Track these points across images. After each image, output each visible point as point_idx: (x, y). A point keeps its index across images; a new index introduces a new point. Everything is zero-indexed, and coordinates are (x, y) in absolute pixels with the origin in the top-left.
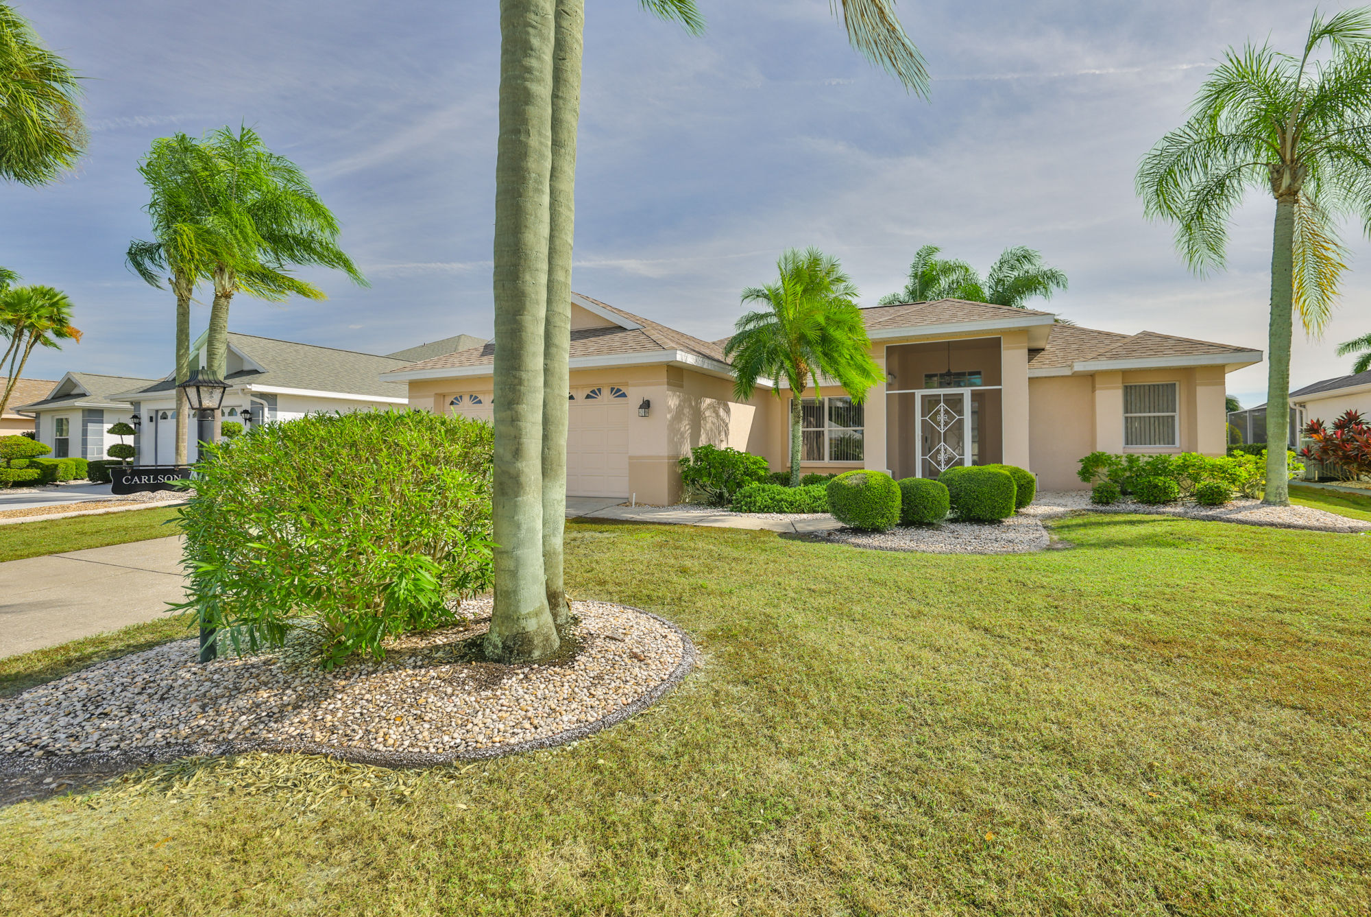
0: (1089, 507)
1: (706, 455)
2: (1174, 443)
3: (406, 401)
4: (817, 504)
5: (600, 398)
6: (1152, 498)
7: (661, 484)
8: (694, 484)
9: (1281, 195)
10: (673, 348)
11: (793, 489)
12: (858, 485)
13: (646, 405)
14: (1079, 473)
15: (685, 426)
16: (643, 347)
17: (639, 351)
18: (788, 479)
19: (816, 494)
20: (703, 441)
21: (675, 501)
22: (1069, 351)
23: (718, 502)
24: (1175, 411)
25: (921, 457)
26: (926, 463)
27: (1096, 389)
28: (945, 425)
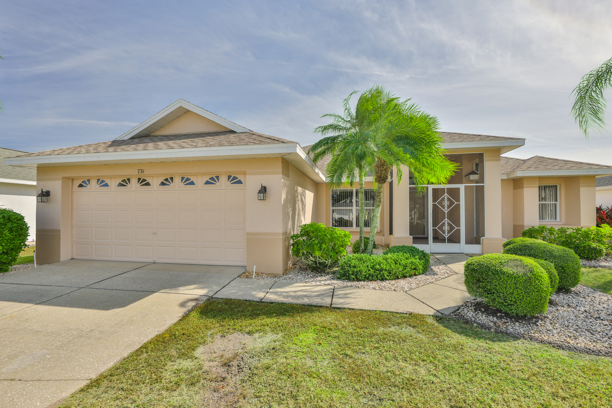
2: (556, 219)
5: (218, 184)
6: (590, 256)
13: (263, 190)
15: (289, 208)
23: (317, 267)
24: (556, 201)
25: (432, 228)
26: (435, 231)
27: (523, 187)
28: (449, 207)
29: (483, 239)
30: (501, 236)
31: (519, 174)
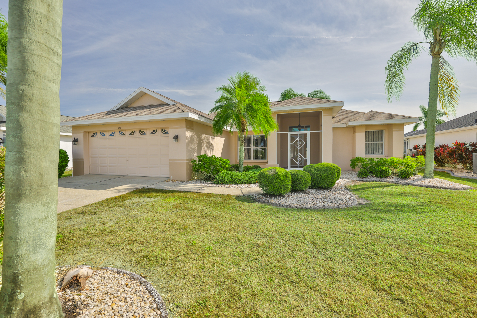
0: (357, 179)
1: (203, 159)
2: (382, 153)
3: (71, 134)
4: (251, 180)
5: (157, 134)
6: (381, 175)
7: (184, 171)
8: (198, 171)
9: (434, 55)
10: (188, 112)
11: (241, 173)
12: (273, 175)
13: (176, 137)
14: (350, 165)
15: (194, 146)
16: (175, 111)
17: (173, 113)
18: (238, 167)
19: (250, 175)
20: (202, 153)
21: (190, 179)
22: (343, 118)
23: (208, 179)
24: (383, 141)
25: (290, 159)
26: (292, 161)
27: (355, 132)
28: (300, 145)
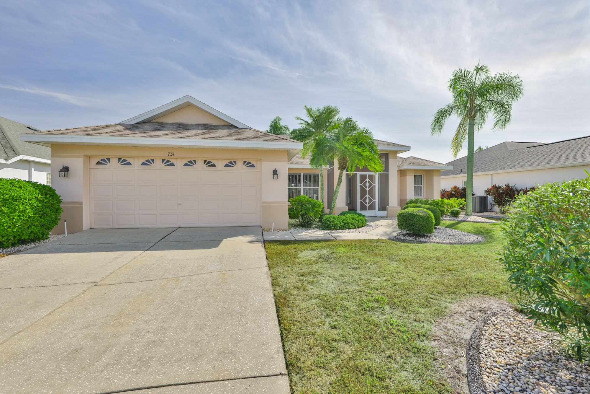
2: (421, 195)
5: (236, 167)
24: (422, 184)
25: (359, 201)
26: (361, 203)
27: (406, 176)
28: (369, 187)
29: (388, 207)
30: (397, 205)
31: (405, 167)
